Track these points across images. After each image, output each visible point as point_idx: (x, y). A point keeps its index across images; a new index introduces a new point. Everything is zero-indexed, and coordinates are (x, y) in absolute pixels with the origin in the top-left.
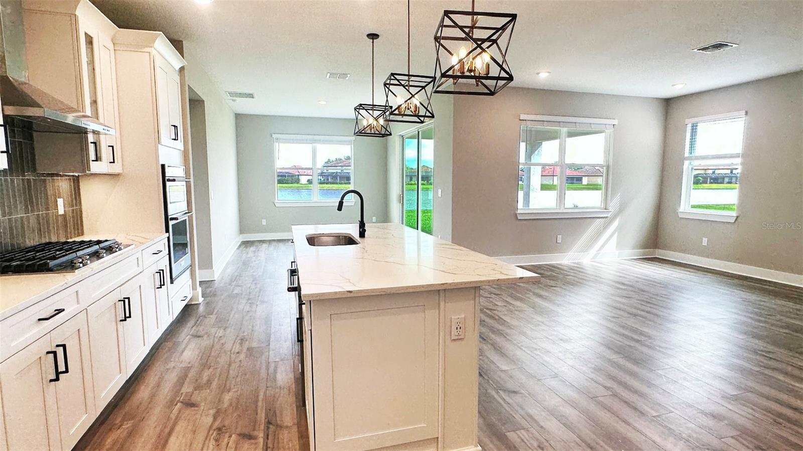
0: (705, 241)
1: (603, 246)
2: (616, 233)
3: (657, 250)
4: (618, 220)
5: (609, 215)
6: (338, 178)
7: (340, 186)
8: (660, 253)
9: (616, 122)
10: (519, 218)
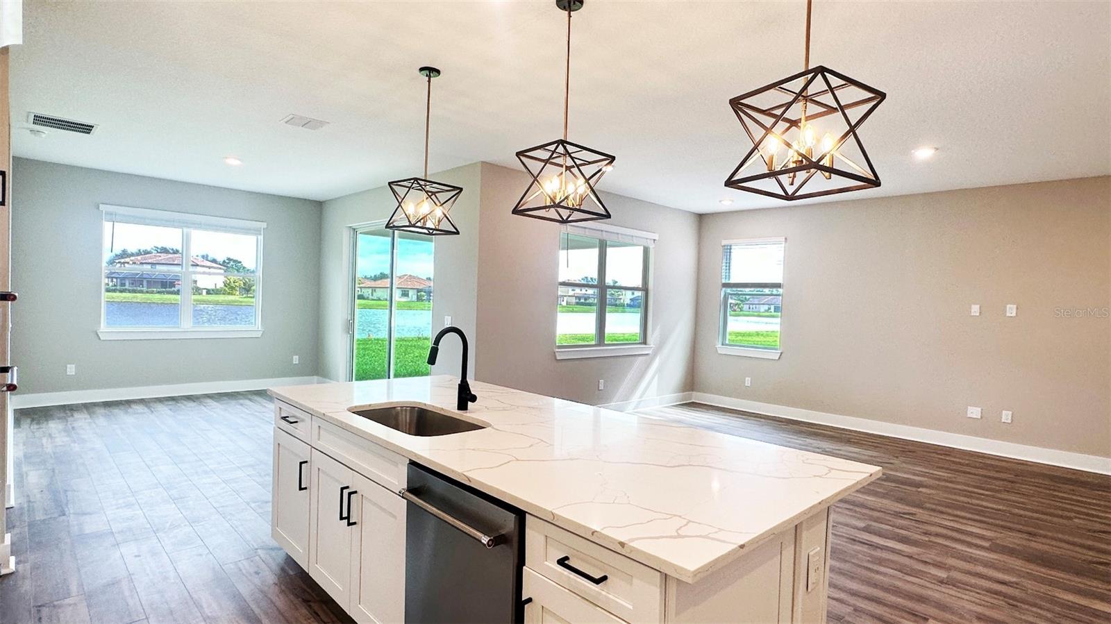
0: (748, 381)
1: (643, 393)
2: (657, 376)
3: (694, 393)
4: (658, 357)
5: (650, 352)
6: (145, 283)
7: (148, 296)
8: (697, 397)
9: (656, 237)
10: (558, 358)
